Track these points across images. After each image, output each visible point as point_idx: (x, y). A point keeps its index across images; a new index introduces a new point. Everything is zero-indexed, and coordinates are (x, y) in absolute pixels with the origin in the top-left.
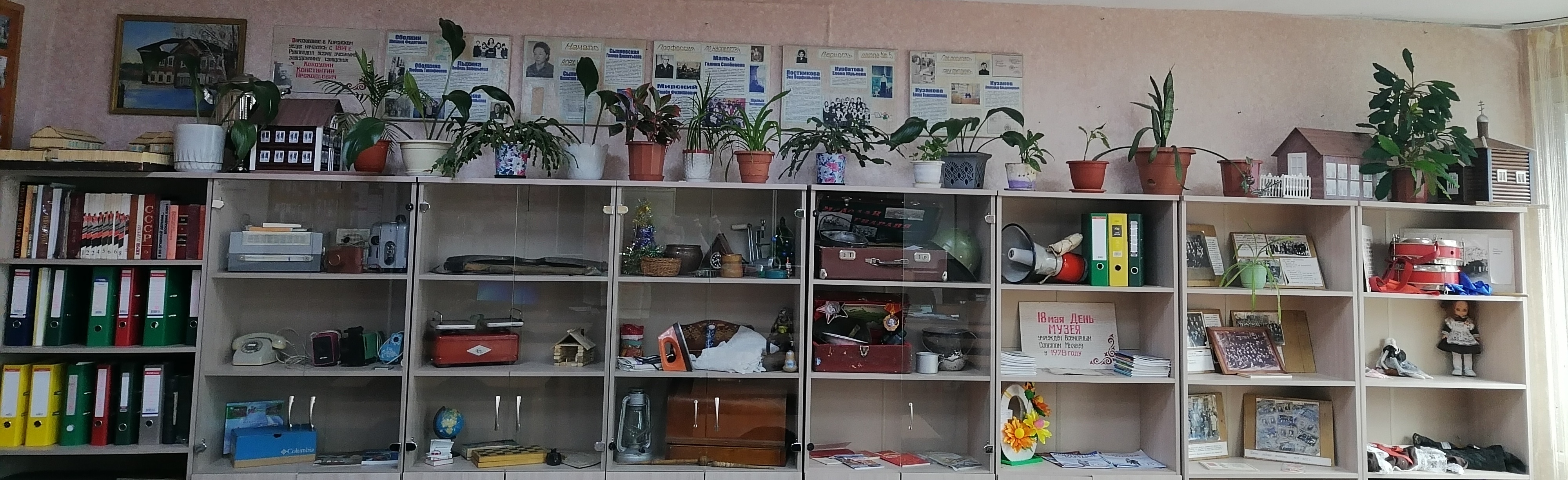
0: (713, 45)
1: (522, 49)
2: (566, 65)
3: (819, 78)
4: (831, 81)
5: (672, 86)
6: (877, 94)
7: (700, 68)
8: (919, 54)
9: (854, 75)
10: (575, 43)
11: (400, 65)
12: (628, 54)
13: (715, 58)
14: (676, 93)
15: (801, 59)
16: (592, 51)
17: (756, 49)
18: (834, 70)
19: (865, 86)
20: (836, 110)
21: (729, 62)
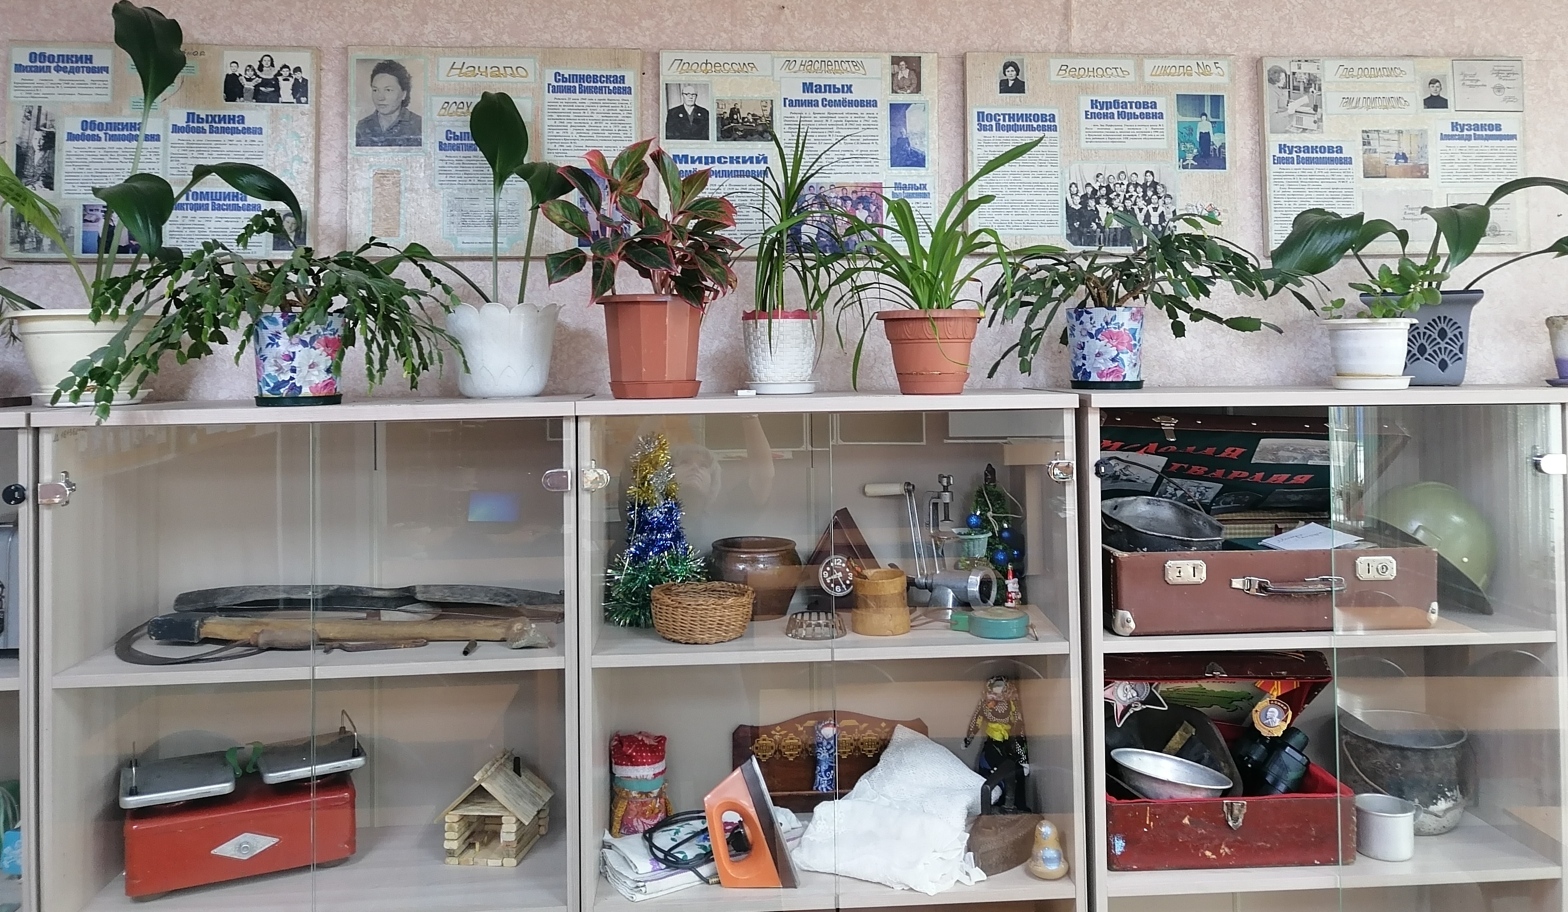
0: (800, 57)
1: (345, 79)
2: (451, 115)
3: (1055, 128)
4: (1083, 134)
5: (706, 158)
6: (1190, 161)
7: (771, 114)
8: (1284, 65)
9: (1136, 117)
10: (470, 62)
11: (45, 126)
12: (599, 85)
13: (808, 87)
14: (717, 174)
15: (1011, 83)
16: (509, 78)
17: (902, 63)
18: (1089, 109)
19: (1161, 144)
20: (1098, 203)
21: (839, 97)
